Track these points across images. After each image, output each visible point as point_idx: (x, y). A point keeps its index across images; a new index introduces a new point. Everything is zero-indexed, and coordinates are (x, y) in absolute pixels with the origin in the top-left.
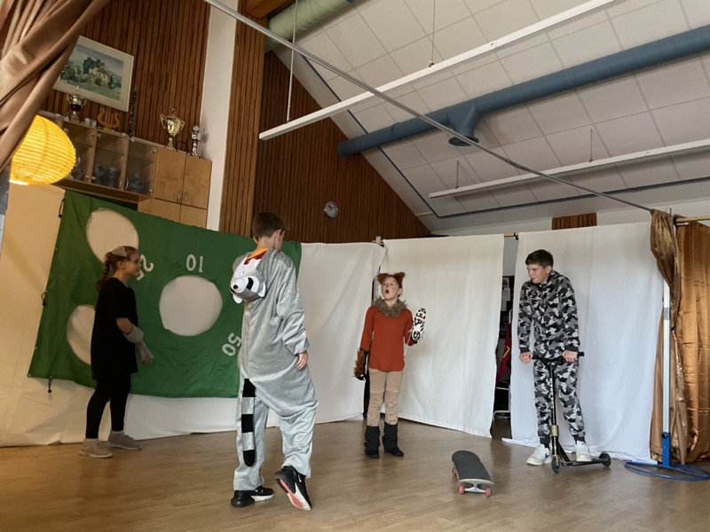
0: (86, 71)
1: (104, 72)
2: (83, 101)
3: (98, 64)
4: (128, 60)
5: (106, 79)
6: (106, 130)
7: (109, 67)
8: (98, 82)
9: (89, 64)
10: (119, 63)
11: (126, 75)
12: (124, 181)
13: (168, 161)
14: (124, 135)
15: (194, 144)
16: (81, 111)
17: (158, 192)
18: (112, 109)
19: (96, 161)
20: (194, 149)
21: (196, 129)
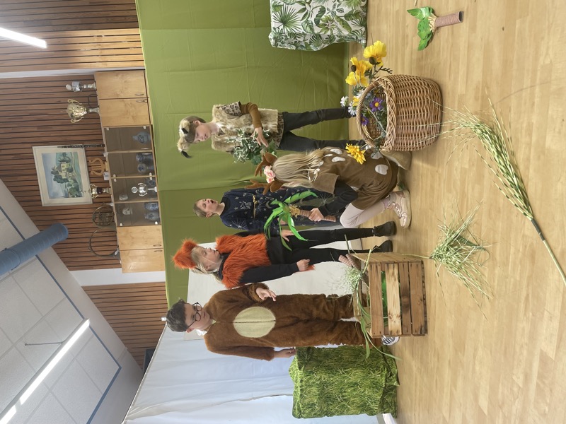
0: (66, 180)
3: (55, 173)
4: (38, 151)
5: (65, 166)
7: (53, 163)
8: (70, 170)
9: (59, 179)
11: (53, 151)
12: (144, 150)
13: (114, 115)
14: (106, 154)
15: (85, 87)
16: (101, 185)
17: (143, 122)
18: (89, 166)
19: (136, 173)
20: (90, 86)
21: (68, 87)
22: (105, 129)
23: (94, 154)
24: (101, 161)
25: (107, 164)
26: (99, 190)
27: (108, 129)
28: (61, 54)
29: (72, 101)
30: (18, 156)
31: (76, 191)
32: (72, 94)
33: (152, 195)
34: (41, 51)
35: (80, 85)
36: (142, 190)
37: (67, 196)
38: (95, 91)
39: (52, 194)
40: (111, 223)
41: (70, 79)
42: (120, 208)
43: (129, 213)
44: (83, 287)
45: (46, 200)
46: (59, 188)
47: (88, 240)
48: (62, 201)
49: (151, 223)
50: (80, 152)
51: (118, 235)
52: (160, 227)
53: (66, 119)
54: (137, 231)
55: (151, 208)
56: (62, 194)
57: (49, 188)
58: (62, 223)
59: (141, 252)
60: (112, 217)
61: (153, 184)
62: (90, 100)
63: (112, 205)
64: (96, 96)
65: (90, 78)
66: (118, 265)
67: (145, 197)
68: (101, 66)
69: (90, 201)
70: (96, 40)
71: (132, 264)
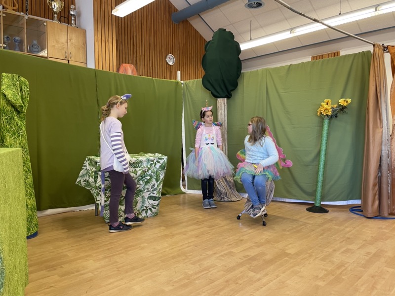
6: (8, 11)
12: (26, 46)
13: (55, 31)
15: (73, 18)
17: (50, 52)
19: (5, 33)
20: (73, 22)
22: (45, 22)
23: (21, 4)
24: (14, 8)
25: (14, 12)
27: (45, 24)
29: (63, 5)
35: (74, 15)
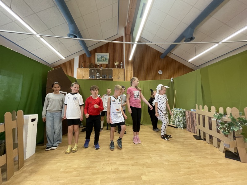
0: (101, 59)
1: (104, 58)
2: (99, 64)
3: (103, 57)
4: (108, 54)
5: (105, 59)
7: (105, 57)
8: (103, 60)
9: (101, 57)
10: (107, 55)
11: (108, 57)
12: (107, 77)
13: (115, 71)
14: (107, 68)
15: (121, 66)
16: (100, 66)
17: (113, 77)
18: (104, 64)
19: (102, 74)
21: (121, 63)
22: (112, 69)
23: (107, 66)
24: (105, 67)
26: (98, 66)
28: (128, 62)
30: (107, 50)
31: (98, 61)
32: (120, 63)
33: (97, 77)
34: (129, 59)
36: (98, 75)
37: (97, 58)
38: (121, 68)
39: (98, 55)
40: (90, 67)
41: (123, 63)
42: (94, 70)
43: (92, 71)
44: (74, 58)
45: (97, 54)
46: (99, 57)
47: (86, 61)
48: (96, 57)
49: (90, 76)
50: (107, 63)
51: (87, 68)
52: (88, 78)
53: (115, 61)
54: (88, 73)
55: (93, 77)
56: (98, 57)
57: (100, 55)
58: (91, 56)
59: (82, 73)
60: (92, 67)
61: (99, 78)
62: (119, 67)
63: (95, 68)
64: (119, 68)
65: (123, 67)
66: (79, 67)
67: (96, 76)
68: (125, 70)
69: (96, 63)
70: (131, 70)
71: (79, 70)
